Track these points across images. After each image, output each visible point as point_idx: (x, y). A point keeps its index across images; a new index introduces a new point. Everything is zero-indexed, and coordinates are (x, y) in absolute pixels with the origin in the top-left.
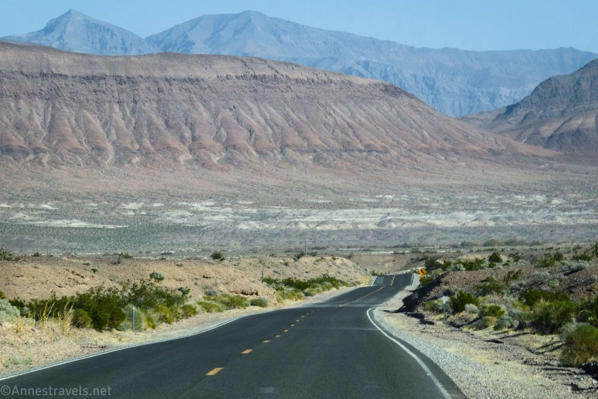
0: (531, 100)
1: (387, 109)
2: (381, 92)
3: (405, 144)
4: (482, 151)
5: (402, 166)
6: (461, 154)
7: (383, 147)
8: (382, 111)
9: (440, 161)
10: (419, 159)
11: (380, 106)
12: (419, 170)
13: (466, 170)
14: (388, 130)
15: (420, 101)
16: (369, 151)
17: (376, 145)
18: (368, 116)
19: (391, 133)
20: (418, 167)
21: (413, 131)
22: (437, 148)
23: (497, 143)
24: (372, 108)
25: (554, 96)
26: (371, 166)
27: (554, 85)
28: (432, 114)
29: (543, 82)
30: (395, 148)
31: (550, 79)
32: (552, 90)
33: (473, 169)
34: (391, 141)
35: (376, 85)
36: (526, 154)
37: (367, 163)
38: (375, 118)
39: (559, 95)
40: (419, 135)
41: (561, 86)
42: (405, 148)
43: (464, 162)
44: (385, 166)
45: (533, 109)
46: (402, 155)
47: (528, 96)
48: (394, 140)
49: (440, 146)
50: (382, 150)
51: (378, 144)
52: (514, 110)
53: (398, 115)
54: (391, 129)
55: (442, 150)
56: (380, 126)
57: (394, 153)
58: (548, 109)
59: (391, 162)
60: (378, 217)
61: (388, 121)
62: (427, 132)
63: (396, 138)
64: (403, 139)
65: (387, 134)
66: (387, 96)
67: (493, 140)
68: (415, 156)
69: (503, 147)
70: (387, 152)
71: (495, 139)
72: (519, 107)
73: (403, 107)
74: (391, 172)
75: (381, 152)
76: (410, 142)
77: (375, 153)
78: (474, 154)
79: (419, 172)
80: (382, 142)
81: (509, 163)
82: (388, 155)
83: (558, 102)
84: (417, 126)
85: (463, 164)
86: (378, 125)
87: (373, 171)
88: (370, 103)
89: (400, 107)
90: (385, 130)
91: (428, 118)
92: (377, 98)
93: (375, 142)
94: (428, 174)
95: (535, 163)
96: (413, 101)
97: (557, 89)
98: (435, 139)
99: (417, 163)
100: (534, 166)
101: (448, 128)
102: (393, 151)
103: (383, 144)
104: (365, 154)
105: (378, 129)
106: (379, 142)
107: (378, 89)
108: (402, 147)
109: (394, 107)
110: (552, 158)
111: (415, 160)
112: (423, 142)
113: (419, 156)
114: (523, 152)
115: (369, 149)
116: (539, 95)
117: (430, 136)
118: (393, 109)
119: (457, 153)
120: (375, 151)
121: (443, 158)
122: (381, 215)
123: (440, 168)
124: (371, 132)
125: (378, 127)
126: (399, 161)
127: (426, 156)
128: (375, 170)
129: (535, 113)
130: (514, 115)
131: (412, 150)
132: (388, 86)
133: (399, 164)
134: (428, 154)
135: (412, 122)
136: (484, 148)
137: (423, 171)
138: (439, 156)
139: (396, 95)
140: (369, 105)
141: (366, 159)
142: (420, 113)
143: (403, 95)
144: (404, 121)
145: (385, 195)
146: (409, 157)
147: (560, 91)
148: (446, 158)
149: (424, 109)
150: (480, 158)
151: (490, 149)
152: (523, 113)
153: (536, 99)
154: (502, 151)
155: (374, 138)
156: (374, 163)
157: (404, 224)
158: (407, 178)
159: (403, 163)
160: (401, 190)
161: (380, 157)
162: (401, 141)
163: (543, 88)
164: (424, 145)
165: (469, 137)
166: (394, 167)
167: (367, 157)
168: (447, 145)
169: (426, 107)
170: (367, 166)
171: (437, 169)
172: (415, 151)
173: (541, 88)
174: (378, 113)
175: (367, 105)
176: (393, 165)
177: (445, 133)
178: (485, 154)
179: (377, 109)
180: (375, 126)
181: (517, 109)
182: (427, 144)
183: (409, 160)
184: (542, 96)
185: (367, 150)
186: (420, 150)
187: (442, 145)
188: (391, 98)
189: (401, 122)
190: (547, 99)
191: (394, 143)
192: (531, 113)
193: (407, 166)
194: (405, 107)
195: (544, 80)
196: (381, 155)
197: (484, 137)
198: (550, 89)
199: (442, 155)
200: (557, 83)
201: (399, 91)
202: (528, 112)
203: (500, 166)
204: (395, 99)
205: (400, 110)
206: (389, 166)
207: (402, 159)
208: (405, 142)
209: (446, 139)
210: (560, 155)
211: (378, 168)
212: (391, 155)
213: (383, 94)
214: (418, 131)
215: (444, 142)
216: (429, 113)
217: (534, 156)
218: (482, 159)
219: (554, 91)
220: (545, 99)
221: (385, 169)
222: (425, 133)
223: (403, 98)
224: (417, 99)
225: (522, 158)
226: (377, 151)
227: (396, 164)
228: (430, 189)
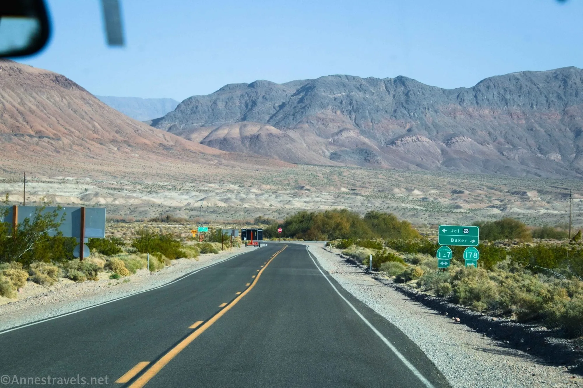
0: (174, 115)
1: (58, 99)
2: (51, 81)
3: (77, 133)
4: (153, 145)
5: (76, 153)
6: (134, 147)
7: (55, 134)
8: (52, 100)
9: (112, 151)
10: (92, 148)
11: (51, 96)
12: (93, 158)
13: (140, 160)
14: (60, 119)
15: (90, 94)
16: (40, 137)
17: (47, 132)
18: (38, 104)
19: (62, 122)
20: (91, 155)
21: (84, 121)
22: (109, 139)
23: (165, 139)
24: (42, 97)
25: (195, 113)
26: (43, 151)
27: (194, 103)
28: (103, 108)
29: (185, 100)
30: (67, 136)
31: (191, 98)
32: (193, 107)
33: (148, 160)
34: (62, 129)
35: (46, 75)
36: (194, 151)
37: (38, 148)
38: (46, 107)
39: (199, 112)
40: (90, 126)
41: (200, 105)
42: (78, 137)
43: (137, 154)
44: (58, 152)
45: (176, 123)
46: (74, 143)
47: (172, 112)
48: (66, 129)
49: (112, 138)
50: (54, 137)
51: (50, 132)
52: (160, 122)
53: (69, 105)
54: (62, 119)
55: (114, 141)
56: (50, 114)
57: (66, 141)
58: (189, 123)
59: (63, 149)
60: (74, 192)
61: (59, 111)
62: (99, 124)
63: (68, 127)
64: (75, 129)
65: (58, 123)
66: (57, 86)
67: (161, 135)
68: (87, 145)
69: (171, 143)
70: (59, 139)
71: (164, 135)
72: (164, 120)
73: (74, 99)
74: (65, 158)
75: (53, 139)
76: (82, 132)
77: (46, 139)
78: (145, 147)
79: (94, 160)
80: (53, 129)
81: (180, 157)
82: (60, 142)
83: (198, 117)
84: (88, 118)
85: (136, 155)
86: (48, 113)
87: (45, 156)
88: (40, 91)
89: (71, 98)
90: (56, 119)
91: (99, 110)
92: (48, 87)
93: (47, 129)
94: (104, 162)
95: (205, 159)
96: (84, 94)
97: (197, 107)
98: (107, 131)
99: (90, 151)
100: (204, 161)
101: (119, 121)
102: (65, 138)
103: (54, 132)
104: (36, 139)
105: (49, 117)
106: (50, 129)
107: (48, 79)
108: (73, 135)
109: (65, 98)
110: (218, 156)
111: (88, 149)
112: (95, 132)
113: (91, 145)
114: (192, 149)
115: (40, 135)
116: (181, 111)
117: (102, 128)
118: (63, 99)
119: (129, 146)
120: (46, 137)
121: (116, 149)
122: (77, 190)
123: (115, 157)
124: (42, 119)
125: (49, 115)
126: (71, 148)
127: (100, 146)
128: (48, 155)
129: (178, 126)
130: (160, 126)
131: (85, 139)
132: (59, 77)
133: (72, 151)
134: (101, 144)
135: (84, 114)
136: (154, 143)
137: (97, 159)
138: (111, 146)
139: (67, 86)
140: (39, 93)
141: (37, 144)
142: (91, 105)
143: (74, 87)
144: (75, 112)
145: (66, 177)
146: (81, 145)
147: (200, 108)
148: (118, 149)
149: (94, 102)
150: (151, 151)
151: (160, 144)
152: (167, 126)
153: (179, 115)
154: (172, 146)
155: (45, 125)
156: (45, 148)
157: (115, 199)
158: (83, 164)
159: (76, 151)
160: (81, 174)
161: (51, 143)
162: (73, 130)
163: (185, 105)
164: (95, 136)
165: (140, 132)
166: (68, 154)
167: (38, 143)
168: (119, 137)
169: (97, 101)
170: (38, 151)
171: (112, 158)
172: (88, 140)
173: (183, 105)
174: (49, 102)
175: (37, 94)
176: (65, 152)
177: (116, 126)
178: (156, 148)
179: (48, 98)
180: (46, 114)
181: (163, 121)
182: (98, 134)
183: (82, 148)
184: (184, 112)
185: (38, 136)
186: (93, 140)
187: (114, 137)
188: (62, 89)
189: (72, 113)
190: (188, 115)
191: (66, 131)
192: (175, 126)
193: (80, 154)
194: (76, 99)
195: (186, 98)
196: (52, 142)
197: (153, 133)
198: (191, 107)
199: (115, 146)
200: (197, 102)
201: (70, 82)
202: (172, 125)
203: (173, 159)
204: (65, 90)
205: (71, 101)
206: (63, 152)
207: (75, 147)
208: (77, 131)
209: (117, 132)
210: (225, 154)
211: (50, 153)
212: (63, 143)
213: (53, 84)
214: (90, 122)
215: (116, 134)
216: (100, 106)
217: (201, 153)
218: (154, 152)
219: (195, 109)
220: (187, 114)
221: (58, 155)
222: (96, 124)
223: (74, 89)
224: (88, 92)
225: (191, 154)
226: (49, 138)
227: (68, 151)
228: (111, 174)
